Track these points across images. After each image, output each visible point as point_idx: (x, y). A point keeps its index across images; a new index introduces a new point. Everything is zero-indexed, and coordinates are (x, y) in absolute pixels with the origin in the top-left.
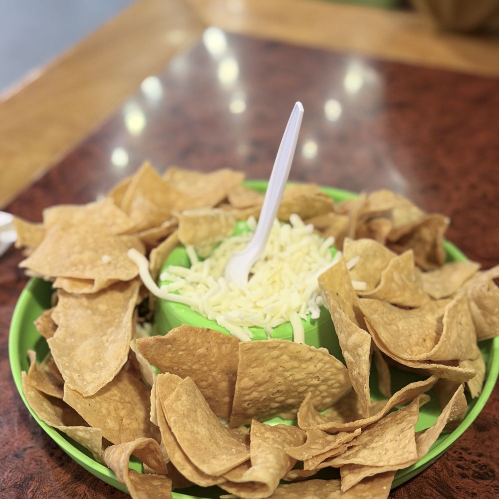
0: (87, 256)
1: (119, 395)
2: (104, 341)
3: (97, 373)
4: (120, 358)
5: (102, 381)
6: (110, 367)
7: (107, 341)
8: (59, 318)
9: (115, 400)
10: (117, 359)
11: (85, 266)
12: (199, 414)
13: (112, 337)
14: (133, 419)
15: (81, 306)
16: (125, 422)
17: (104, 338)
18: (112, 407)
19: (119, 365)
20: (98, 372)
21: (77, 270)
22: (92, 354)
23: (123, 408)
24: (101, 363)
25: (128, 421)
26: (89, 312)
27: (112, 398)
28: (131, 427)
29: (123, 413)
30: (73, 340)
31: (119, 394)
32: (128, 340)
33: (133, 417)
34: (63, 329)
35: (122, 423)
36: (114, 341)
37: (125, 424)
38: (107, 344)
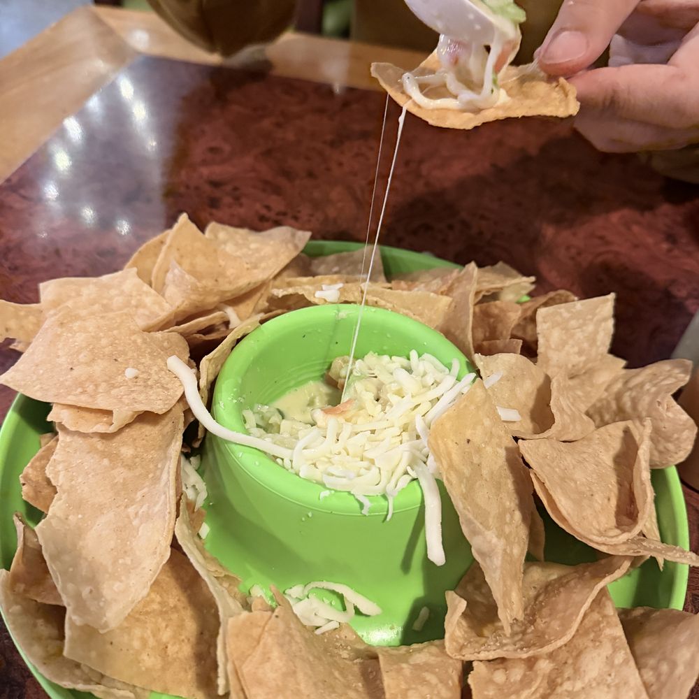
0: (99, 368)
1: (158, 599)
2: (132, 516)
3: (121, 581)
4: (158, 550)
5: (130, 599)
6: (144, 568)
7: (137, 514)
8: (57, 474)
9: (154, 611)
10: (155, 553)
11: (97, 386)
12: (300, 676)
13: (145, 508)
14: (183, 641)
15: (92, 450)
16: (172, 649)
17: (131, 510)
18: (149, 632)
19: (158, 564)
20: (123, 578)
21: (84, 392)
22: (112, 544)
23: (167, 626)
24: (128, 560)
25: (176, 648)
26: (106, 462)
27: (148, 609)
28: (180, 655)
29: (166, 635)
30: (80, 516)
31: (158, 596)
32: (170, 519)
33: (183, 637)
34: (64, 496)
35: (166, 652)
36: (148, 517)
37: (170, 654)
38: (136, 522)
